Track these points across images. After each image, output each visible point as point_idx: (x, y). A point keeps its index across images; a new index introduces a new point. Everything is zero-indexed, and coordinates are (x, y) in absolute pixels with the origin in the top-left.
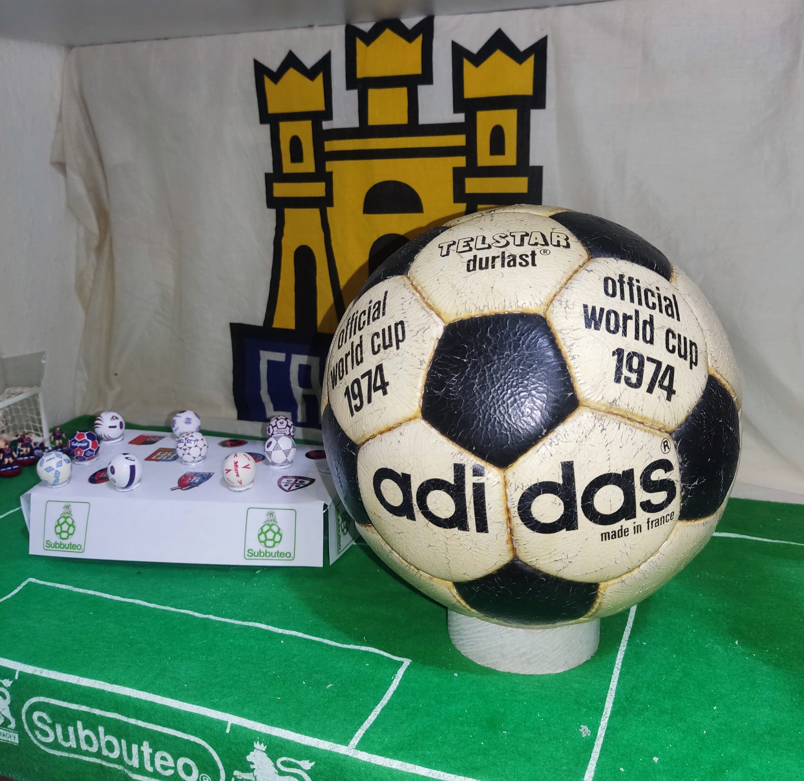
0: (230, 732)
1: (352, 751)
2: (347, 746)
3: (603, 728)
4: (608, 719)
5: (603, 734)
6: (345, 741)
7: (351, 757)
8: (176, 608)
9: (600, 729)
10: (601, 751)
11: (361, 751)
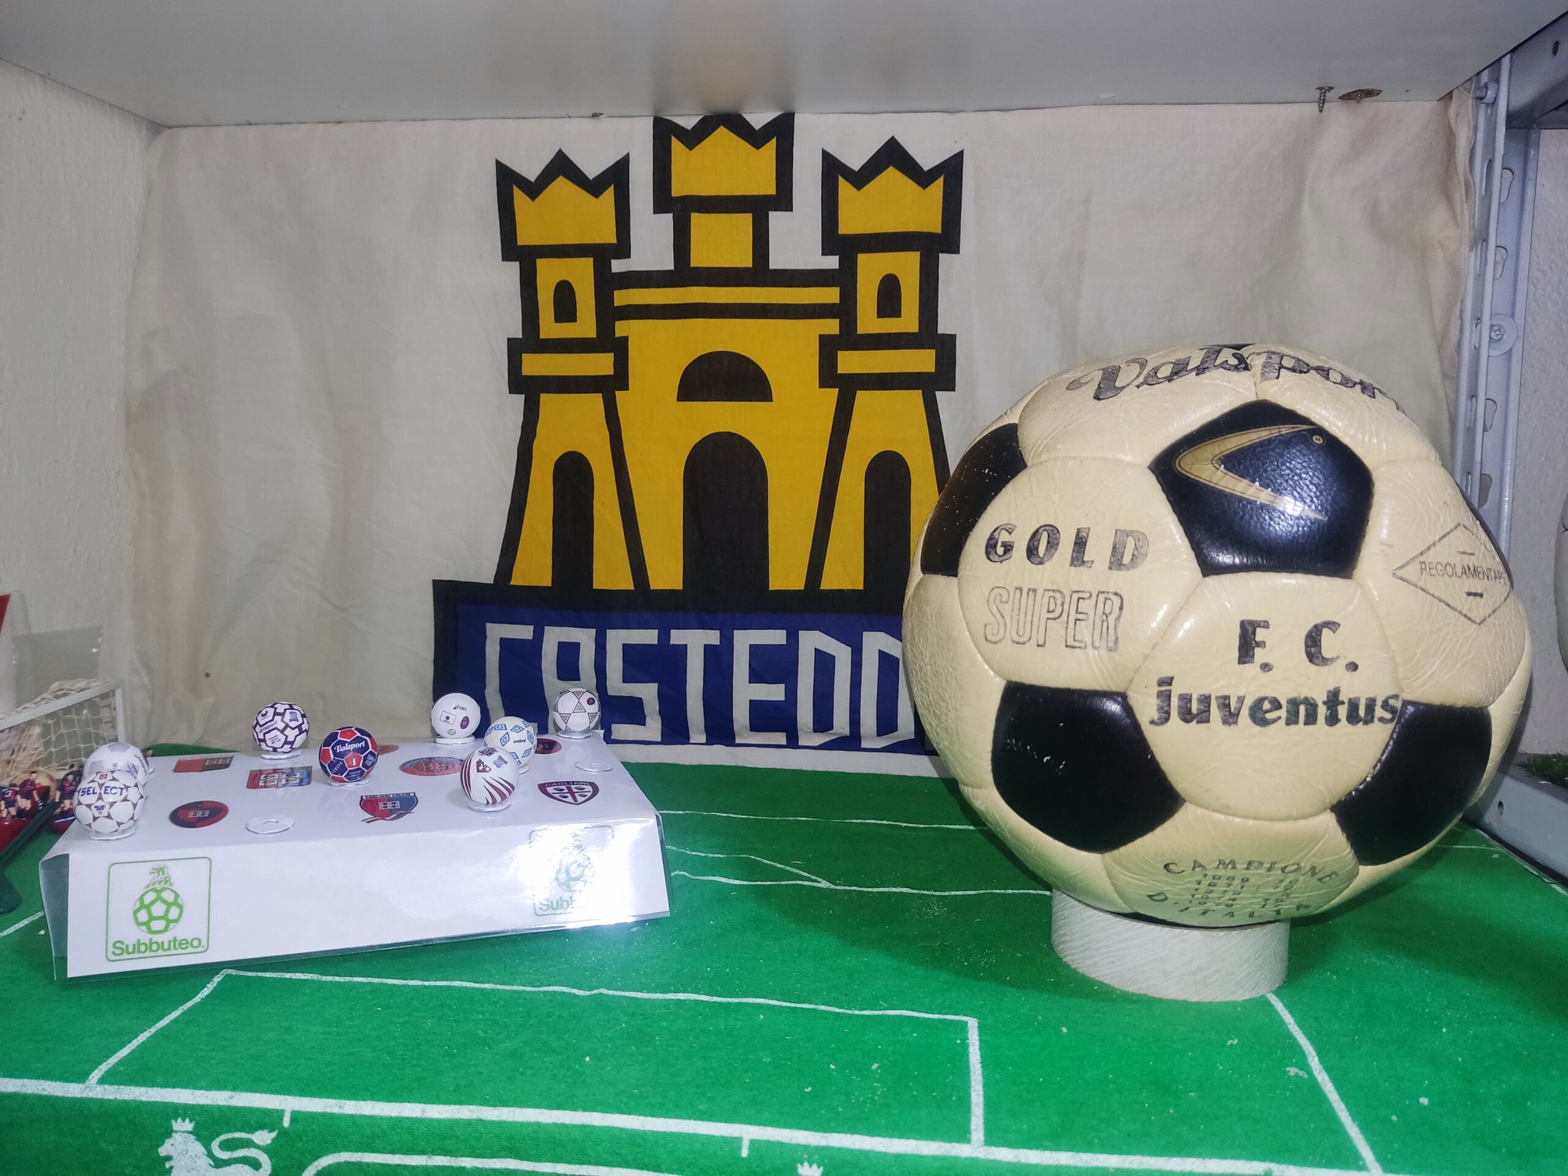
0: (749, 1155)
1: (981, 1149)
2: (968, 1141)
3: (1318, 1070)
4: (1316, 1059)
5: (1327, 1078)
6: (963, 1136)
7: (983, 1160)
8: (533, 987)
9: (1316, 1073)
10: (1342, 1099)
11: (996, 1146)
